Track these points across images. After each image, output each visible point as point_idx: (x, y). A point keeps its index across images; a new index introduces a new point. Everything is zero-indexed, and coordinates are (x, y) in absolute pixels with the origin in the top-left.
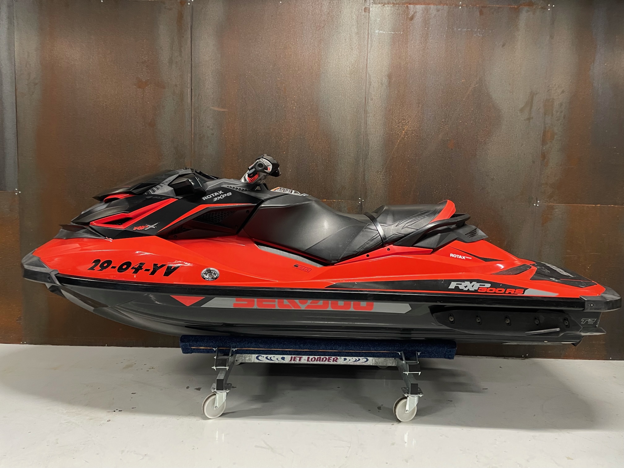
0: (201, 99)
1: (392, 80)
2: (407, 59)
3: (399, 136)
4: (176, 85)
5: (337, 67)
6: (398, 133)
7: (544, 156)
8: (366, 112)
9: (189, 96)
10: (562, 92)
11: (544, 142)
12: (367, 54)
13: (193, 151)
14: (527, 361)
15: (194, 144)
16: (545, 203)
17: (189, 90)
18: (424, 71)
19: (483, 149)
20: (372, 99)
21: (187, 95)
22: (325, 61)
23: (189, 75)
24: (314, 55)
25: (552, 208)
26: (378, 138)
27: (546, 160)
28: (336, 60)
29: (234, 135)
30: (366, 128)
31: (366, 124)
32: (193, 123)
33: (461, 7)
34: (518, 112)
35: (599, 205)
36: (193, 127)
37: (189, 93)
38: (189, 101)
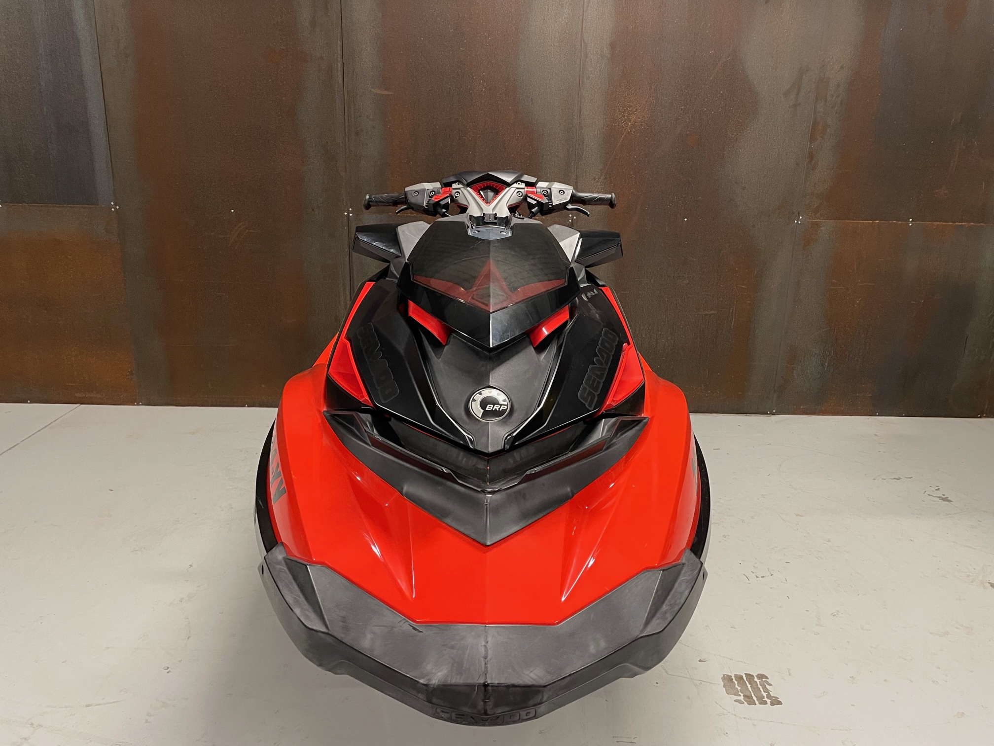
0: (356, 78)
1: (616, 50)
3: (624, 129)
4: (322, 58)
6: (622, 126)
7: (811, 156)
8: (579, 95)
9: (340, 73)
10: (840, 68)
11: (813, 139)
12: (583, 14)
13: (347, 151)
14: (774, 418)
15: (349, 141)
16: (810, 219)
17: (340, 64)
18: (659, 37)
19: (733, 147)
20: (588, 78)
21: (337, 71)
22: (526, 23)
23: (339, 43)
24: (510, 14)
25: (818, 225)
26: (596, 133)
27: (813, 162)
28: (540, 22)
31: (580, 113)
32: (346, 111)
35: (878, 221)
36: (346, 118)
37: (340, 69)
38: (340, 80)
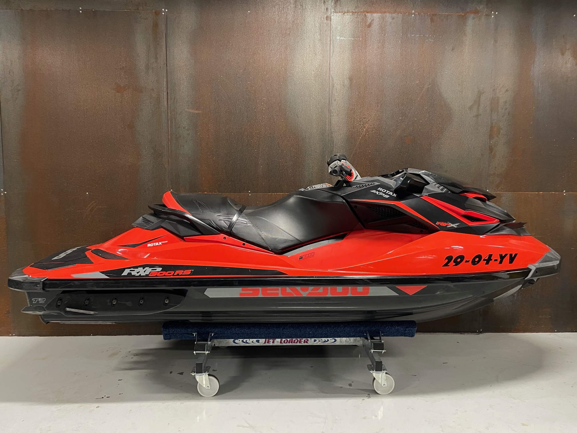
0: (176, 102)
1: (353, 82)
2: (366, 63)
3: (361, 133)
4: (153, 90)
5: (302, 70)
6: (360, 131)
7: (491, 149)
8: (329, 111)
9: (165, 99)
10: (506, 91)
11: (491, 137)
12: (330, 59)
13: (170, 151)
14: (481, 335)
15: (171, 144)
16: (494, 191)
17: (165, 94)
18: (382, 73)
19: (437, 143)
20: (335, 100)
21: (164, 98)
22: (292, 66)
23: (165, 80)
24: (281, 60)
25: (500, 196)
26: (342, 136)
27: (493, 153)
28: (301, 65)
29: (208, 135)
30: (331, 126)
31: (331, 122)
32: (169, 124)
33: (414, 15)
34: (468, 109)
35: (542, 192)
36: (169, 128)
37: (165, 97)
38: (165, 103)
